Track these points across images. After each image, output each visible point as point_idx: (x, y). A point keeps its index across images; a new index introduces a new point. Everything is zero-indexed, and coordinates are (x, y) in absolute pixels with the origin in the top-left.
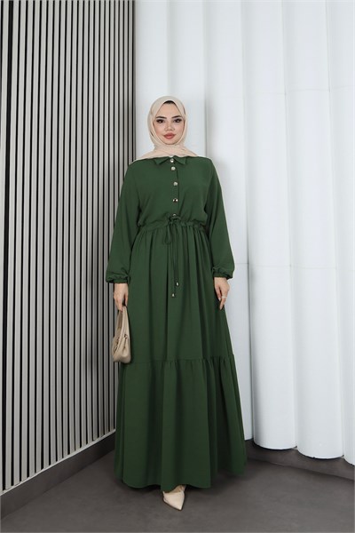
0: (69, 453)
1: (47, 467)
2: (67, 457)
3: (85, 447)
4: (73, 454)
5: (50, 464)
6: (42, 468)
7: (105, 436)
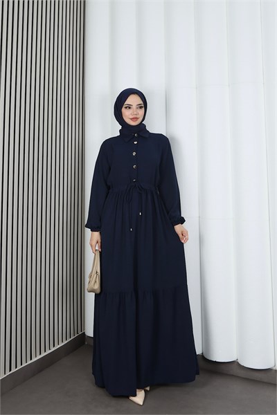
0: (31, 359)
1: (14, 370)
2: (29, 362)
3: (43, 354)
4: (34, 359)
5: (16, 367)
6: (10, 370)
7: (59, 346)
